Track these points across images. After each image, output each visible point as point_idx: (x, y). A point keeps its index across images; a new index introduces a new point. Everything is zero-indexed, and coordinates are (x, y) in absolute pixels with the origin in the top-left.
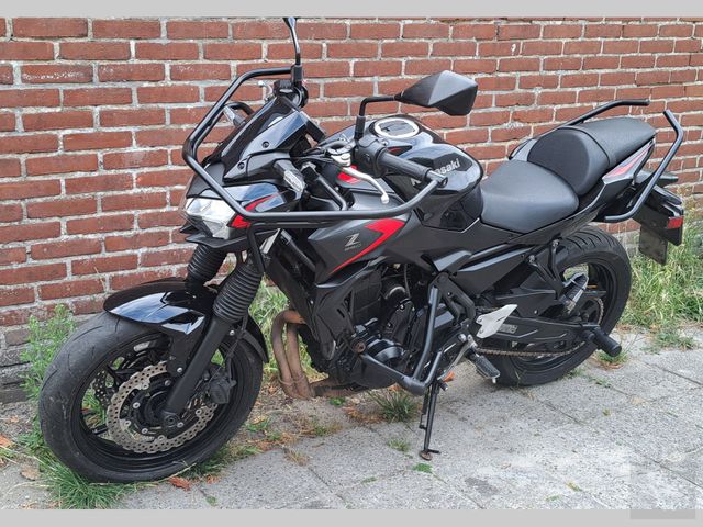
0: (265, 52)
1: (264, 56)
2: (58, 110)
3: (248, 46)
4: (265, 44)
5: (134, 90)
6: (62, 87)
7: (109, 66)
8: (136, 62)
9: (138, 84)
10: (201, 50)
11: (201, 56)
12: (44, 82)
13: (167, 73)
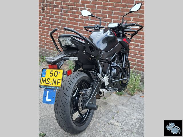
0: (132, 19)
1: (132, 20)
2: (94, 25)
3: (129, 18)
4: (132, 18)
5: (106, 23)
6: (96, 21)
7: (103, 19)
8: (108, 18)
9: (107, 22)
10: (119, 18)
11: (119, 19)
12: (93, 20)
13: (112, 21)
